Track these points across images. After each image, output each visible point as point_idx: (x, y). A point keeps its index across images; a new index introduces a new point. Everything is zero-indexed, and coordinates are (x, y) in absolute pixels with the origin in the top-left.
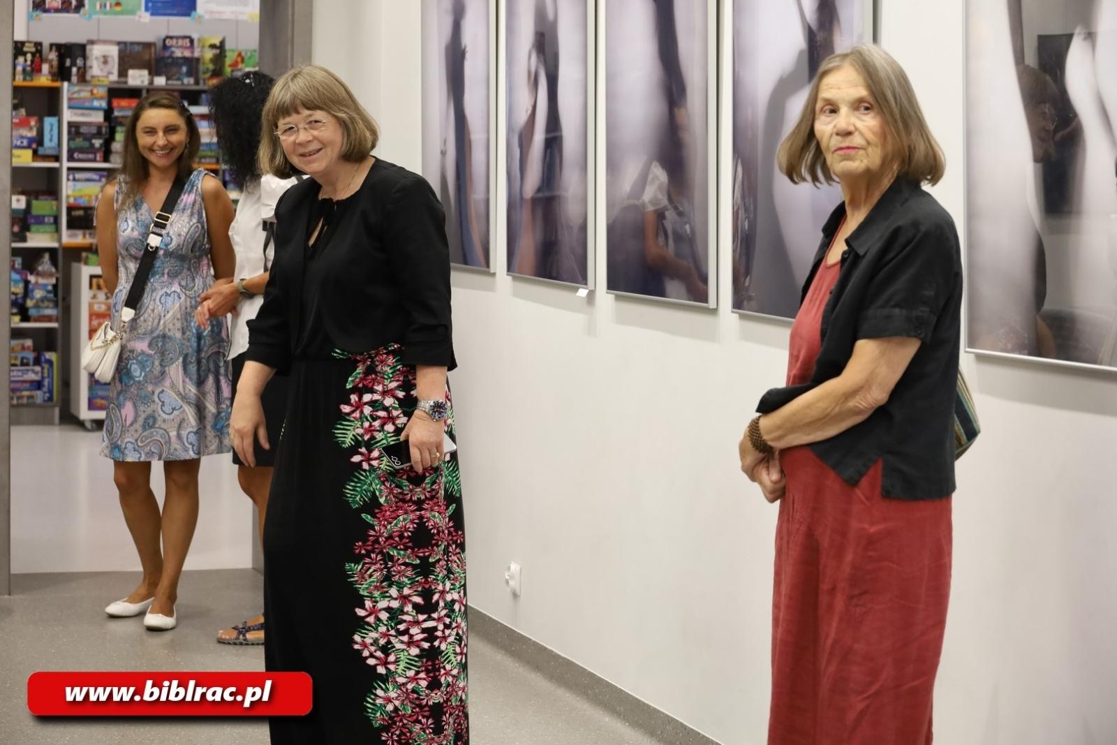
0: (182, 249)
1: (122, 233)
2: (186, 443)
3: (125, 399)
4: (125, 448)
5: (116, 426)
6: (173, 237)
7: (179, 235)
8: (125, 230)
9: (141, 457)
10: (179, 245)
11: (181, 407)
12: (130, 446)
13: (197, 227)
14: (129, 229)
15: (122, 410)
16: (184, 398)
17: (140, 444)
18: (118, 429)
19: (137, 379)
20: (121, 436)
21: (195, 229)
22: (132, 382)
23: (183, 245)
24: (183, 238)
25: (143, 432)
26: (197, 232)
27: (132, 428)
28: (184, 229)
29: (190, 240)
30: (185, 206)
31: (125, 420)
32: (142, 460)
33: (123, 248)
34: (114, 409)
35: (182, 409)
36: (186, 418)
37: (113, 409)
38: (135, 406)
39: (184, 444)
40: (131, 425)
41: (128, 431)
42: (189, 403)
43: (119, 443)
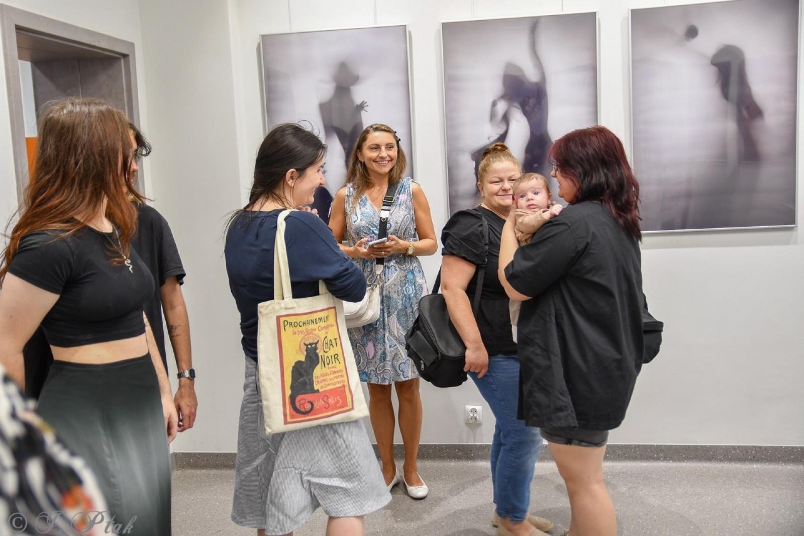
0: (397, 233)
1: (353, 223)
2: (398, 370)
3: (367, 340)
4: (370, 374)
5: (363, 359)
6: (392, 224)
7: (397, 223)
8: (356, 221)
9: (378, 381)
10: (396, 230)
11: (395, 345)
12: (373, 373)
13: (408, 217)
14: (359, 220)
15: (366, 348)
16: (397, 339)
17: (378, 372)
18: (364, 360)
19: (375, 326)
20: (367, 365)
21: (406, 218)
22: (371, 329)
23: (399, 230)
24: (399, 225)
25: (380, 364)
26: (408, 221)
27: (373, 360)
28: (400, 219)
29: (403, 227)
30: (401, 202)
31: (369, 355)
32: (379, 383)
33: (355, 234)
34: (361, 347)
35: (396, 346)
36: (398, 353)
37: (359, 347)
38: (375, 345)
39: (396, 371)
40: (373, 358)
41: (371, 362)
42: (401, 343)
43: (366, 370)
